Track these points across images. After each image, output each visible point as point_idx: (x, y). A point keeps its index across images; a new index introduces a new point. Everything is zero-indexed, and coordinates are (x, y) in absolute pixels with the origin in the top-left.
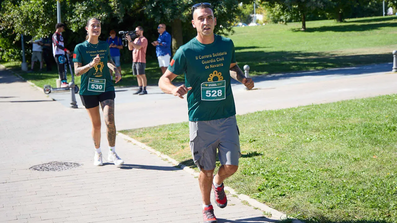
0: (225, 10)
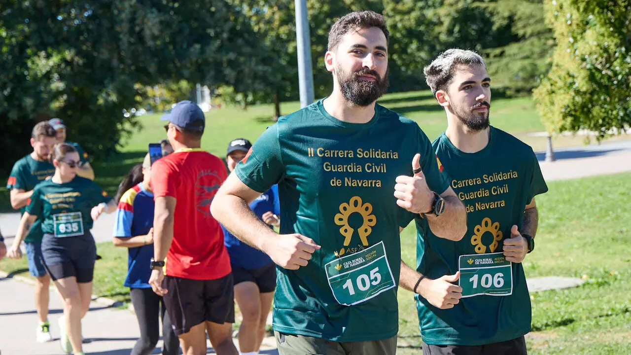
0: (114, 98)
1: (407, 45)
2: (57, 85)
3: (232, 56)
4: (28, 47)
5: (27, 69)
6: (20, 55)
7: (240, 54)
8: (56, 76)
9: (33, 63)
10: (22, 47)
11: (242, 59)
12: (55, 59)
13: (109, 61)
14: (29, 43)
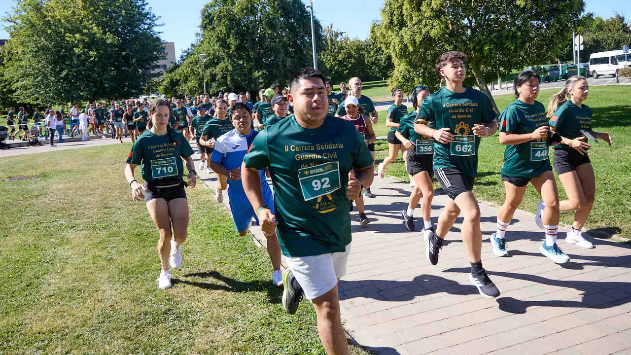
1: (372, 67)
6: (250, 72)
9: (254, 74)
10: (251, 69)
12: (261, 73)
13: (276, 73)
14: (253, 68)
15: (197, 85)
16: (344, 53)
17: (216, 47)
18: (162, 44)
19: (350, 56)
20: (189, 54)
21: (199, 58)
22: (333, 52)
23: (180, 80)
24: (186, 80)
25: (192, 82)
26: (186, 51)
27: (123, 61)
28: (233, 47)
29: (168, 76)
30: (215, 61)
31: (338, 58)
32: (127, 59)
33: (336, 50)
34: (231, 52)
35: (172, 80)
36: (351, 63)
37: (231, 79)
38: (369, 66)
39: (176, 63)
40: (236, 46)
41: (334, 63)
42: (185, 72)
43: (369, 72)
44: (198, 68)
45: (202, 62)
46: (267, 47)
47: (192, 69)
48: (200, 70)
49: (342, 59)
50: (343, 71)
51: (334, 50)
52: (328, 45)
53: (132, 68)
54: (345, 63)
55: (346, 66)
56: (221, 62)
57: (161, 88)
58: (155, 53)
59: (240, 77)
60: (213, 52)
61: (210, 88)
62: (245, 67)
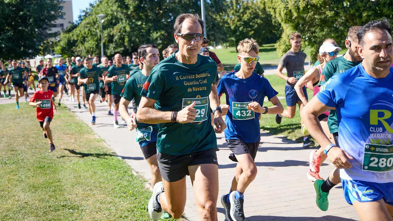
2: (159, 42)
3: (213, 32)
4: (151, 30)
5: (151, 36)
6: (148, 32)
7: (215, 32)
8: (159, 39)
9: (152, 35)
10: (149, 30)
11: (216, 33)
12: (159, 34)
14: (152, 29)
15: (94, 46)
16: (250, 13)
17: (115, 8)
18: (60, 3)
19: (256, 16)
20: (87, 15)
21: (97, 19)
22: (238, 12)
23: (77, 40)
24: (84, 40)
25: (90, 42)
26: (84, 11)
27: (20, 21)
28: (131, 7)
29: (66, 37)
30: (114, 21)
31: (243, 18)
32: (24, 19)
33: (242, 10)
34: (129, 13)
35: (69, 41)
36: (257, 23)
37: (129, 40)
38: (276, 27)
39: (73, 23)
40: (134, 7)
41: (238, 23)
42: (83, 32)
43: (276, 33)
44: (96, 29)
45: (100, 23)
46: (166, 8)
47: (89, 30)
48: (98, 31)
49: (248, 19)
50: (248, 32)
51: (239, 10)
52: (232, 5)
53: (29, 28)
54: (251, 24)
55: (251, 27)
56: (119, 23)
57: (58, 48)
58: (53, 13)
59: (138, 38)
60: (112, 13)
61: (108, 49)
62: (143, 28)
